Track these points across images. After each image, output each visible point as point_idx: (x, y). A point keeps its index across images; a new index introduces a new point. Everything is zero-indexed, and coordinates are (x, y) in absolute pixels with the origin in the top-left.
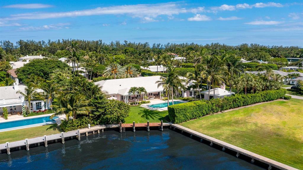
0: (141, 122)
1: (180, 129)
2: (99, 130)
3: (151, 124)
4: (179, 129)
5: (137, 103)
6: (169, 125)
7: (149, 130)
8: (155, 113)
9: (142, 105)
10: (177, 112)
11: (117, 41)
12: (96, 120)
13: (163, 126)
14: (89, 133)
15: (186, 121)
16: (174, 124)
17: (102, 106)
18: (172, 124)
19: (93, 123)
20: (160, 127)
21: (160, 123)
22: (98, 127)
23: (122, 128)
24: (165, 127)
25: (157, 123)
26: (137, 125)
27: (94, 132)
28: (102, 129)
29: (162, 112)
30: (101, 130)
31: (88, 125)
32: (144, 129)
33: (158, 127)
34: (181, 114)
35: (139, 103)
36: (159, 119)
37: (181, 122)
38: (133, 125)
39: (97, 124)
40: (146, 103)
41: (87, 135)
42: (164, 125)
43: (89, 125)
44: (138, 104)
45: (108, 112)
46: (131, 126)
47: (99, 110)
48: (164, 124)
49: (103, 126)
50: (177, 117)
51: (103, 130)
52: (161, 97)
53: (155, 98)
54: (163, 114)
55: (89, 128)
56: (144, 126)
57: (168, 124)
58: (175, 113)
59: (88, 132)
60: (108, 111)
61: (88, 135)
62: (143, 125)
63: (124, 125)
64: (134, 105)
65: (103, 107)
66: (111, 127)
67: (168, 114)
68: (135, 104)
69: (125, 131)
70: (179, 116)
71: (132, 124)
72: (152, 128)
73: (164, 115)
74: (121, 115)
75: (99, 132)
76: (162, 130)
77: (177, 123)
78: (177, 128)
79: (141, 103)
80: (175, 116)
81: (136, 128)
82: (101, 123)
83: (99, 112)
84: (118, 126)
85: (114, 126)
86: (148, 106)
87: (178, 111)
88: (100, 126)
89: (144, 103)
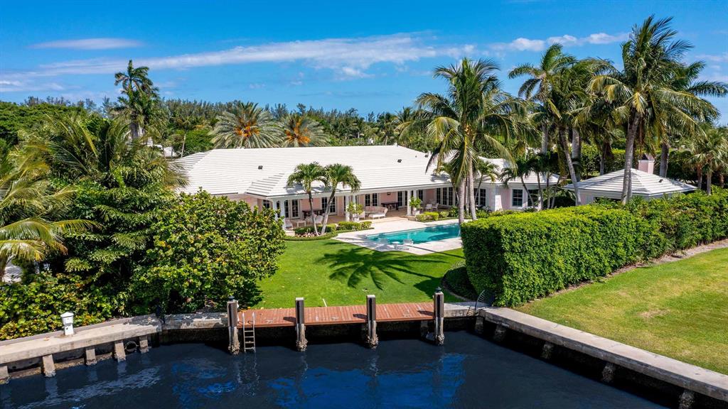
0: (339, 299)
1: (537, 335)
2: (125, 341)
3: (385, 312)
4: (528, 332)
5: (320, 229)
6: (471, 313)
7: (375, 340)
8: (396, 262)
9: (340, 235)
10: (512, 250)
11: (279, 105)
12: (105, 293)
13: (447, 321)
14: (59, 357)
15: (547, 294)
16: (496, 306)
17: (138, 218)
18: (488, 310)
19: (92, 308)
20: (431, 324)
21: (429, 305)
22: (119, 329)
23: (240, 330)
24: (453, 325)
25: (413, 308)
26: (317, 315)
27: (91, 355)
28: (137, 339)
29: (425, 256)
30: (132, 344)
31: (61, 320)
32: (351, 334)
33: (417, 323)
34: (531, 260)
35: (328, 230)
36: (417, 286)
37: (527, 295)
38: (295, 316)
39: (116, 314)
40: (356, 230)
41: (50, 368)
42: (450, 315)
43: (68, 318)
44: (323, 234)
45: (165, 250)
46: (285, 319)
47: (118, 238)
48: (451, 309)
49: (145, 324)
50: (511, 273)
51: (144, 343)
52: (412, 210)
53: (387, 215)
54: (431, 264)
55: (69, 330)
56: (350, 319)
57: (466, 308)
58: (503, 251)
59: (54, 355)
60: (163, 244)
61: (57, 371)
62: (347, 313)
63: (249, 318)
64: (308, 235)
65: (140, 227)
66: (184, 326)
67: (461, 263)
68: (312, 231)
69: (257, 346)
70: (524, 268)
71: (292, 312)
72: (391, 331)
73: (439, 271)
74: (231, 266)
75: (120, 352)
76: (442, 337)
77: (509, 304)
78: (515, 327)
79: (338, 229)
80: (505, 269)
81: (313, 331)
82: (135, 309)
83: (117, 247)
84: (219, 321)
85: (202, 321)
86: (364, 238)
87: (516, 245)
88: (133, 322)
89: (349, 228)
